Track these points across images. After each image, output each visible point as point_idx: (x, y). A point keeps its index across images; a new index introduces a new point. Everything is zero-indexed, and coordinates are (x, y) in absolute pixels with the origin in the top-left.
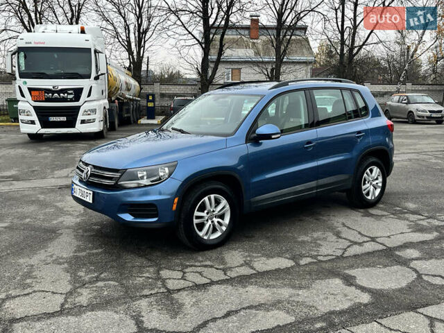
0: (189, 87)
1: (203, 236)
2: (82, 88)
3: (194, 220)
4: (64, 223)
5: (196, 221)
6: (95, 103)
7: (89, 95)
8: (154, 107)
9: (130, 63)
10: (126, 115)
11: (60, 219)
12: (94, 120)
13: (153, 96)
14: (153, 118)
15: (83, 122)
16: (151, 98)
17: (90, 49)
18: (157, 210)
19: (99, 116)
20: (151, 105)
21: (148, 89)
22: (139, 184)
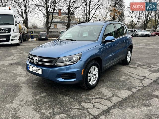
0: (43, 30)
1: (91, 83)
2: (11, 29)
3: (88, 78)
4: (20, 80)
5: (89, 78)
6: (16, 34)
7: (14, 31)
8: (33, 35)
9: (24, 22)
10: (25, 38)
11: (18, 79)
12: (16, 39)
13: (33, 32)
14: (33, 39)
15: (12, 40)
16: (32, 33)
17: (13, 15)
18: (75, 76)
19: (17, 38)
20: (32, 35)
21: (30, 30)
22: (65, 64)
